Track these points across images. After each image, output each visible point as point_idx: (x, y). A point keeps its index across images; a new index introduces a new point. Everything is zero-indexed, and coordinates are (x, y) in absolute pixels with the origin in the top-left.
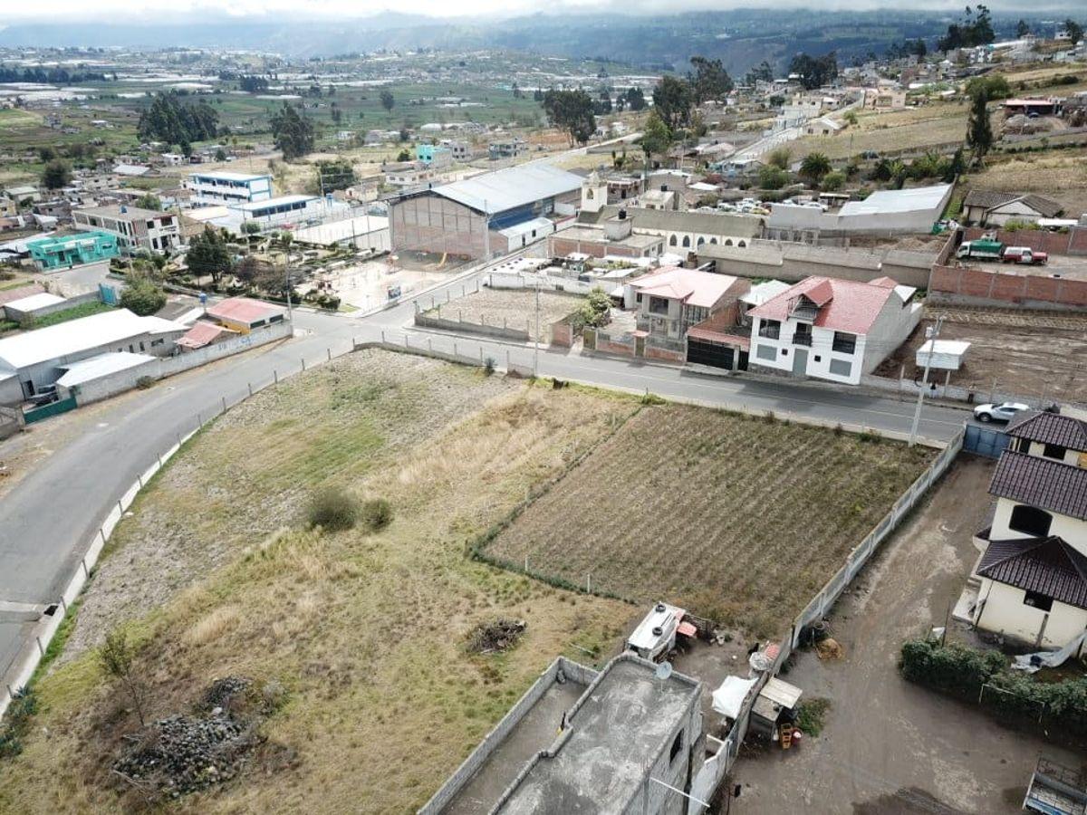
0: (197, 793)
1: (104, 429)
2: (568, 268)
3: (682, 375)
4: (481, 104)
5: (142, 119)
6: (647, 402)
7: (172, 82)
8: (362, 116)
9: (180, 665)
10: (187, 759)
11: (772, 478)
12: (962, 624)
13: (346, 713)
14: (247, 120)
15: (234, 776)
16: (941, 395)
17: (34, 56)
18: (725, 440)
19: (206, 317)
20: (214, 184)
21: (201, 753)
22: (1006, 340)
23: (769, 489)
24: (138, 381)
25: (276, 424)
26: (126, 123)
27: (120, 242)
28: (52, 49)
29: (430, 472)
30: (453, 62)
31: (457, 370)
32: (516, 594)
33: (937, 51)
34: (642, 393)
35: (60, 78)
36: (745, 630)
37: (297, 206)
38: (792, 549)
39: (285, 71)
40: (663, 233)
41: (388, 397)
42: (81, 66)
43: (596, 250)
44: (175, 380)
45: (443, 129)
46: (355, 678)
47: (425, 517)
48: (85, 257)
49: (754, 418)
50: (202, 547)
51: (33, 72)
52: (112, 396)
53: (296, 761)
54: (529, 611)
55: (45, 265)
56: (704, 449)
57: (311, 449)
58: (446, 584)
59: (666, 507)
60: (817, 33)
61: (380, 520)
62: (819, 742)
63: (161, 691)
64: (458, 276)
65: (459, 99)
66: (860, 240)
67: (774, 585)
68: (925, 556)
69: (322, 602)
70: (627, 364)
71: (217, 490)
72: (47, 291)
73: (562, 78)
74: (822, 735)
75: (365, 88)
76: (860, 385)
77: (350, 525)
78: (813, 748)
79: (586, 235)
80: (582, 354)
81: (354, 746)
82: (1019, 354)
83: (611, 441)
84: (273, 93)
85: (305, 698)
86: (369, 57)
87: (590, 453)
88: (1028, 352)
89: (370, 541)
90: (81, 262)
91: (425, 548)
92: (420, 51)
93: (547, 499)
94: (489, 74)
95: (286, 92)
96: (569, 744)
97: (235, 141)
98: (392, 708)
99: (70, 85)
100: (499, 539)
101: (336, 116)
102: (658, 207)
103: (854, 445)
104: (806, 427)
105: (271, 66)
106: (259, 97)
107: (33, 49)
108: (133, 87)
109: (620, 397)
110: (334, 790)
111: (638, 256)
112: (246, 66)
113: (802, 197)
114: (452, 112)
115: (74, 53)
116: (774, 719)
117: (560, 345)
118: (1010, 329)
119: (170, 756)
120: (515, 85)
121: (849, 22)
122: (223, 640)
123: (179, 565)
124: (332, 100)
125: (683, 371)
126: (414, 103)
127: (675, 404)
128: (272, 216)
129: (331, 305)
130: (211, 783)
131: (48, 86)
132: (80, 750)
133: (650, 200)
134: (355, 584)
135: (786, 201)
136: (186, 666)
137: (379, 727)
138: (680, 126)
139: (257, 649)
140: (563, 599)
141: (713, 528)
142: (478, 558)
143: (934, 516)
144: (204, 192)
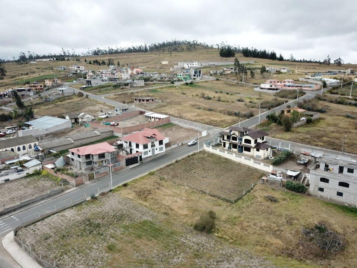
49: (175, 163)
76: (166, 151)
117: (79, 185)
127: (158, 170)
132: (335, 259)
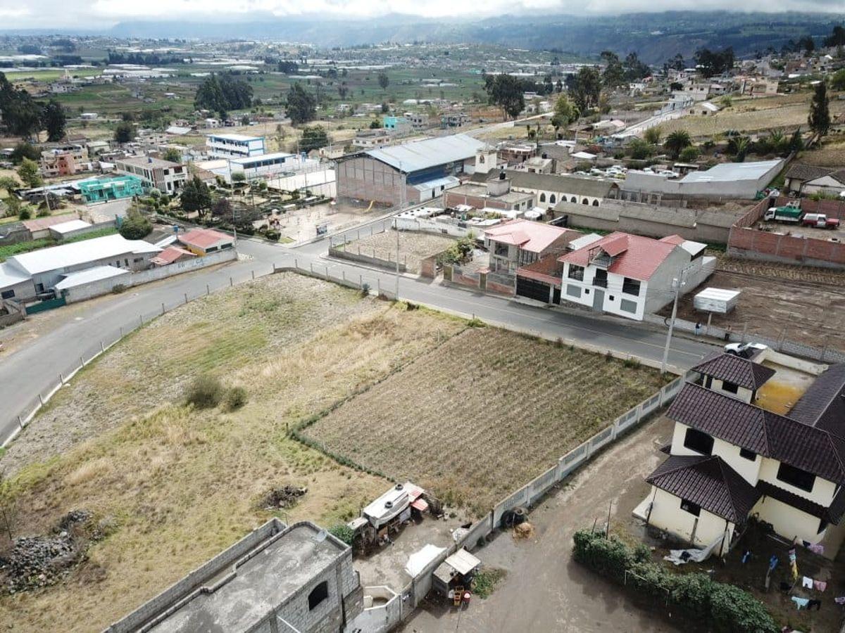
0: (27, 593)
1: (78, 321)
2: (454, 216)
3: (510, 305)
4: (455, 85)
5: (198, 92)
6: (471, 325)
7: (231, 65)
8: (363, 92)
9: (55, 499)
10: (26, 568)
11: (541, 391)
12: (638, 521)
13: (152, 545)
14: (278, 94)
15: (57, 583)
16: (704, 333)
17: (138, 45)
18: (517, 359)
19: (177, 242)
20: (224, 143)
21: (37, 564)
22: (780, 290)
23: (535, 399)
24: (114, 288)
25: (195, 325)
26: (189, 95)
27: (143, 184)
28: (150, 40)
29: (289, 369)
30: (439, 52)
31: (343, 292)
32: (311, 467)
33: (823, 47)
34: (470, 317)
35: (153, 61)
36: (469, 509)
37: (278, 161)
38: (532, 449)
39: (313, 57)
40: (535, 191)
41: (283, 310)
42: (169, 53)
43: (477, 204)
44: (141, 288)
45: (419, 103)
46: (169, 519)
47: (271, 403)
48: (117, 194)
49: (548, 343)
50: (106, 413)
51: (135, 56)
52: (92, 298)
53: (102, 577)
54: (314, 481)
55: (89, 199)
56: (499, 364)
57: (211, 346)
58: (264, 455)
59: (451, 408)
60: (736, 30)
61: (237, 403)
62: (485, 604)
63: (35, 516)
64: (376, 219)
65: (440, 80)
66: (696, 202)
67: (508, 476)
68: (631, 463)
69: (170, 460)
70: (470, 294)
71: (133, 371)
72: (81, 219)
73: (522, 65)
74: (491, 598)
75: (370, 71)
76: (643, 321)
77: (214, 405)
78: (478, 607)
79: (473, 192)
80: (442, 285)
81: (147, 570)
82: (785, 303)
83: (432, 354)
84: (302, 74)
85: (129, 530)
86: (376, 47)
87: (413, 362)
88: (794, 302)
89: (223, 418)
90: (114, 198)
91: (262, 426)
92: (416, 43)
93: (366, 395)
94: (467, 62)
95: (311, 73)
96: (228, 584)
97: (262, 110)
98: (185, 544)
99: (159, 67)
100: (316, 425)
101: (343, 92)
102: (537, 172)
103: (617, 370)
104: (585, 352)
105: (303, 53)
106: (291, 77)
107: (137, 40)
108: (202, 68)
109: (454, 319)
110: (119, 601)
111: (509, 209)
112: (285, 54)
113: (659, 166)
114: (430, 90)
115: (165, 43)
116: (447, 582)
117: (427, 276)
118: (785, 282)
119: (16, 564)
120: (483, 70)
121: (764, 22)
122: (91, 483)
123: (85, 425)
124: (345, 79)
125: (512, 302)
126: (404, 84)
127: (494, 328)
128: (258, 168)
129: (274, 237)
130: (39, 587)
131: (144, 67)
133: (532, 165)
134: (200, 448)
135: (646, 169)
136: (60, 499)
137: (171, 558)
138: (592, 106)
139: (112, 491)
140: (343, 474)
141: (479, 427)
142: (294, 437)
143: (653, 431)
144: (217, 149)
